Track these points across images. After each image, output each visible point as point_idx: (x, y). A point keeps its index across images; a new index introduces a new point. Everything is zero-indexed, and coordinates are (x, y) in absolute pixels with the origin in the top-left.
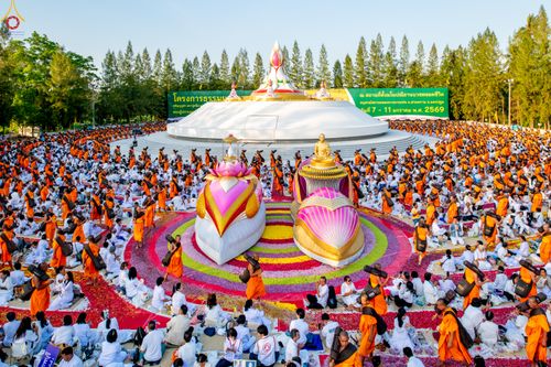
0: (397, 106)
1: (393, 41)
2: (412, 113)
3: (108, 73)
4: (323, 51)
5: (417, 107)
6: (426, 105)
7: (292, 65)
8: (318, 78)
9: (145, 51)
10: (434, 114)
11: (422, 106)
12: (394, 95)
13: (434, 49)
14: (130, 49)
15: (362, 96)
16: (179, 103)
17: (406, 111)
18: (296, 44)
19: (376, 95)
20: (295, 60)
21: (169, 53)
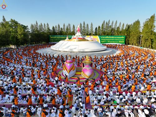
0: (111, 41)
2: (115, 43)
3: (32, 30)
4: (92, 25)
6: (119, 41)
7: (83, 28)
8: (90, 32)
10: (121, 43)
12: (111, 38)
13: (123, 25)
16: (52, 39)
18: (84, 22)
19: (106, 38)
20: (84, 27)
21: (48, 24)
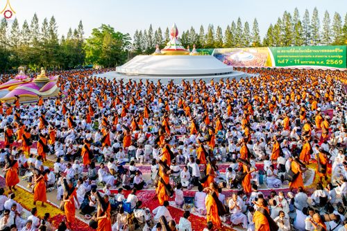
0: (304, 59)
1: (307, 12)
2: (316, 64)
4: (256, 22)
5: (320, 60)
6: (327, 59)
9: (160, 29)
10: (334, 65)
11: (324, 60)
12: (302, 51)
14: (151, 28)
15: (278, 52)
17: (311, 62)
19: (288, 51)
